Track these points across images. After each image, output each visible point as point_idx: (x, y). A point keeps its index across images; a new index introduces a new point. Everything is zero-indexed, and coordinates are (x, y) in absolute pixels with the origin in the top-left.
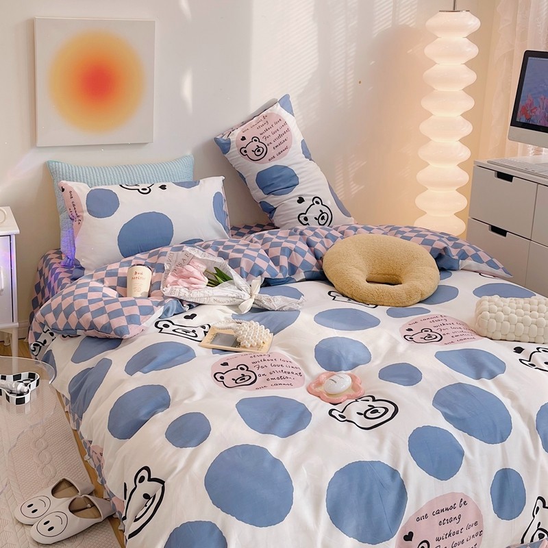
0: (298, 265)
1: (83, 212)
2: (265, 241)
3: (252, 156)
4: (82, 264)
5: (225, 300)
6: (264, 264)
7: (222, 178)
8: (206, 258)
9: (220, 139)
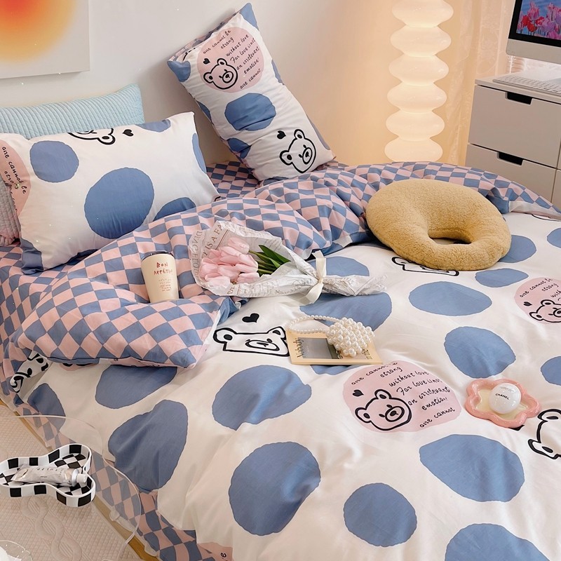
0: (342, 227)
1: (28, 175)
3: (220, 82)
4: (36, 246)
5: (289, 289)
6: (309, 232)
7: (192, 114)
8: (249, 235)
9: (175, 63)
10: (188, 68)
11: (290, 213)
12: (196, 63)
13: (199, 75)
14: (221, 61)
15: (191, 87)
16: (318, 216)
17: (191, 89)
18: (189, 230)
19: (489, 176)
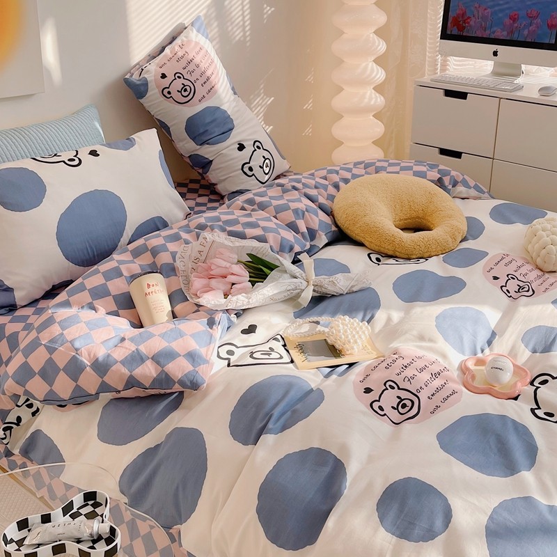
0: (316, 227)
3: (179, 97)
5: (282, 296)
6: (289, 236)
7: (155, 130)
8: (237, 244)
9: (131, 79)
10: (145, 84)
11: (268, 220)
12: (153, 78)
13: (157, 91)
14: (178, 75)
15: (150, 104)
16: (294, 220)
17: (150, 106)
18: (172, 247)
19: (432, 166)
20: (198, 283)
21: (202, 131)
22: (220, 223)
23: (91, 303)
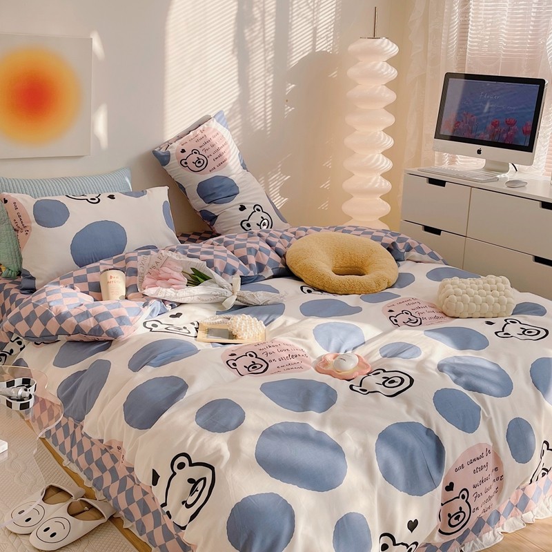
0: (265, 262)
1: (30, 222)
2: (226, 244)
3: (193, 167)
4: (32, 274)
5: (209, 298)
6: (236, 264)
7: (166, 188)
8: (182, 259)
9: (159, 152)
10: (168, 156)
11: (225, 252)
12: (175, 152)
13: (176, 161)
14: (195, 151)
15: (171, 170)
16: (246, 254)
17: (171, 172)
19: (393, 235)
20: (147, 281)
21: (210, 193)
22: (187, 250)
23: (73, 285)
